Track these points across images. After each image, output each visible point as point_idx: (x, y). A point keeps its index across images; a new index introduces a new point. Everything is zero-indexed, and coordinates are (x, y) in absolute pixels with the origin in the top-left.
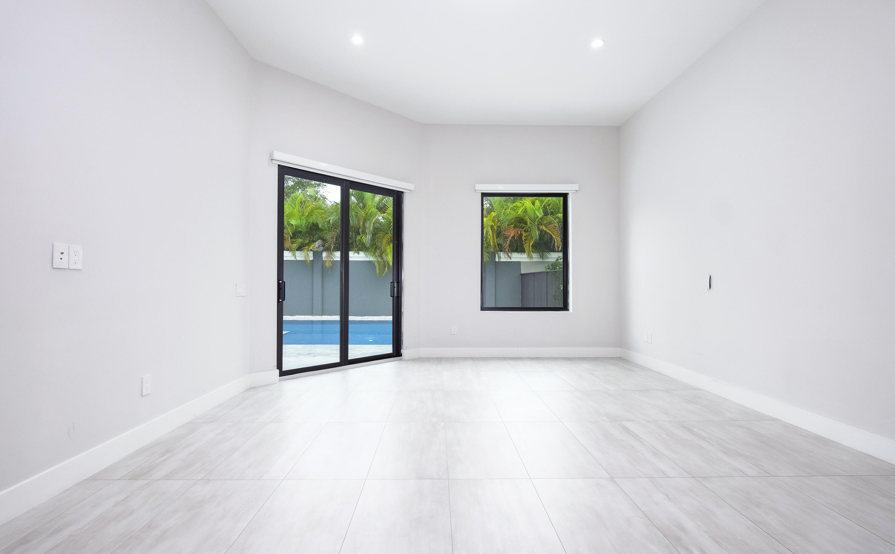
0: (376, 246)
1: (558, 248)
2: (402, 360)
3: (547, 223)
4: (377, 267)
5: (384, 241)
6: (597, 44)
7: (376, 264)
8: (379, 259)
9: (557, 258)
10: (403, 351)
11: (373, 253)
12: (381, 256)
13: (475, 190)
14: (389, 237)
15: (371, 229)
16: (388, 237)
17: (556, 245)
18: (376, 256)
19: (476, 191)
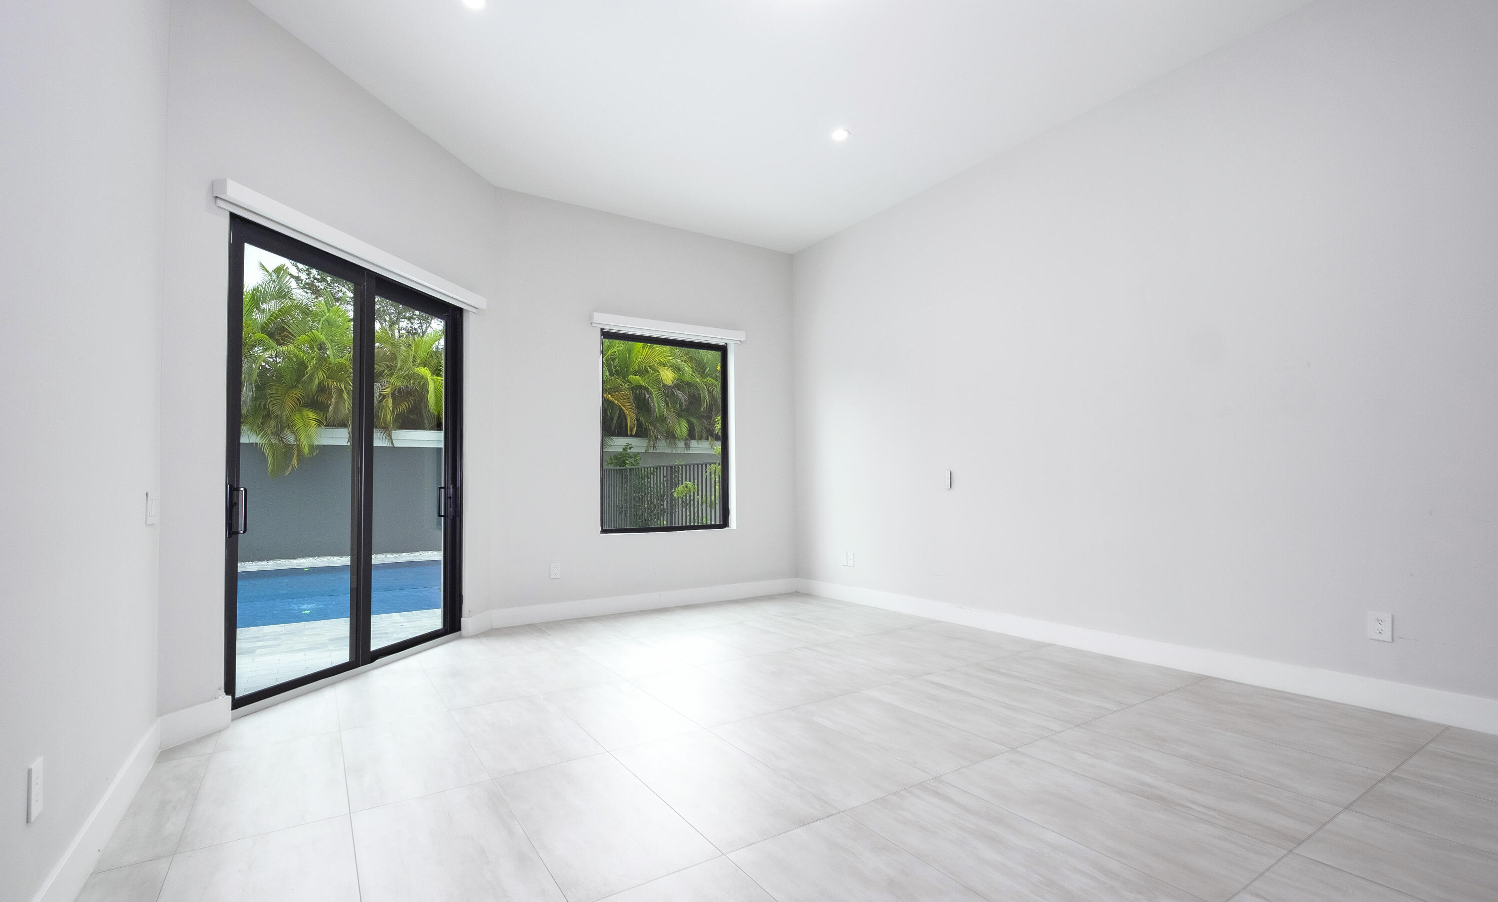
0: (265, 413)
1: (631, 429)
2: (460, 637)
3: (611, 389)
4: (270, 460)
5: (289, 403)
6: (839, 135)
7: (267, 451)
8: (274, 441)
9: (624, 447)
10: (465, 621)
11: (258, 426)
12: (278, 434)
13: (591, 323)
14: (300, 396)
15: (255, 376)
16: (296, 394)
17: (628, 425)
18: (265, 434)
19: (593, 325)
